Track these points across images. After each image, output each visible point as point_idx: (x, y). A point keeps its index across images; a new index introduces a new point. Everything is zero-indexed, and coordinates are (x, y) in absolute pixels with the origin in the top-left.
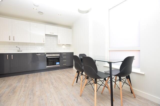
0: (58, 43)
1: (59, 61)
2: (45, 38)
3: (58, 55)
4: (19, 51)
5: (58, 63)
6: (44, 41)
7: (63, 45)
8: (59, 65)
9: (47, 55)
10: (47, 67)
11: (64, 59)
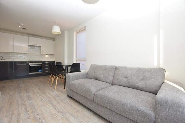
0: (41, 53)
1: (41, 69)
2: (28, 49)
3: (41, 63)
4: (2, 60)
5: (40, 71)
6: (27, 50)
7: (46, 55)
8: (42, 73)
9: (30, 64)
10: (30, 73)
11: (47, 67)
